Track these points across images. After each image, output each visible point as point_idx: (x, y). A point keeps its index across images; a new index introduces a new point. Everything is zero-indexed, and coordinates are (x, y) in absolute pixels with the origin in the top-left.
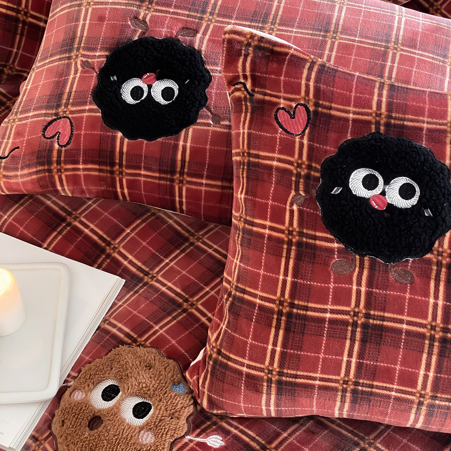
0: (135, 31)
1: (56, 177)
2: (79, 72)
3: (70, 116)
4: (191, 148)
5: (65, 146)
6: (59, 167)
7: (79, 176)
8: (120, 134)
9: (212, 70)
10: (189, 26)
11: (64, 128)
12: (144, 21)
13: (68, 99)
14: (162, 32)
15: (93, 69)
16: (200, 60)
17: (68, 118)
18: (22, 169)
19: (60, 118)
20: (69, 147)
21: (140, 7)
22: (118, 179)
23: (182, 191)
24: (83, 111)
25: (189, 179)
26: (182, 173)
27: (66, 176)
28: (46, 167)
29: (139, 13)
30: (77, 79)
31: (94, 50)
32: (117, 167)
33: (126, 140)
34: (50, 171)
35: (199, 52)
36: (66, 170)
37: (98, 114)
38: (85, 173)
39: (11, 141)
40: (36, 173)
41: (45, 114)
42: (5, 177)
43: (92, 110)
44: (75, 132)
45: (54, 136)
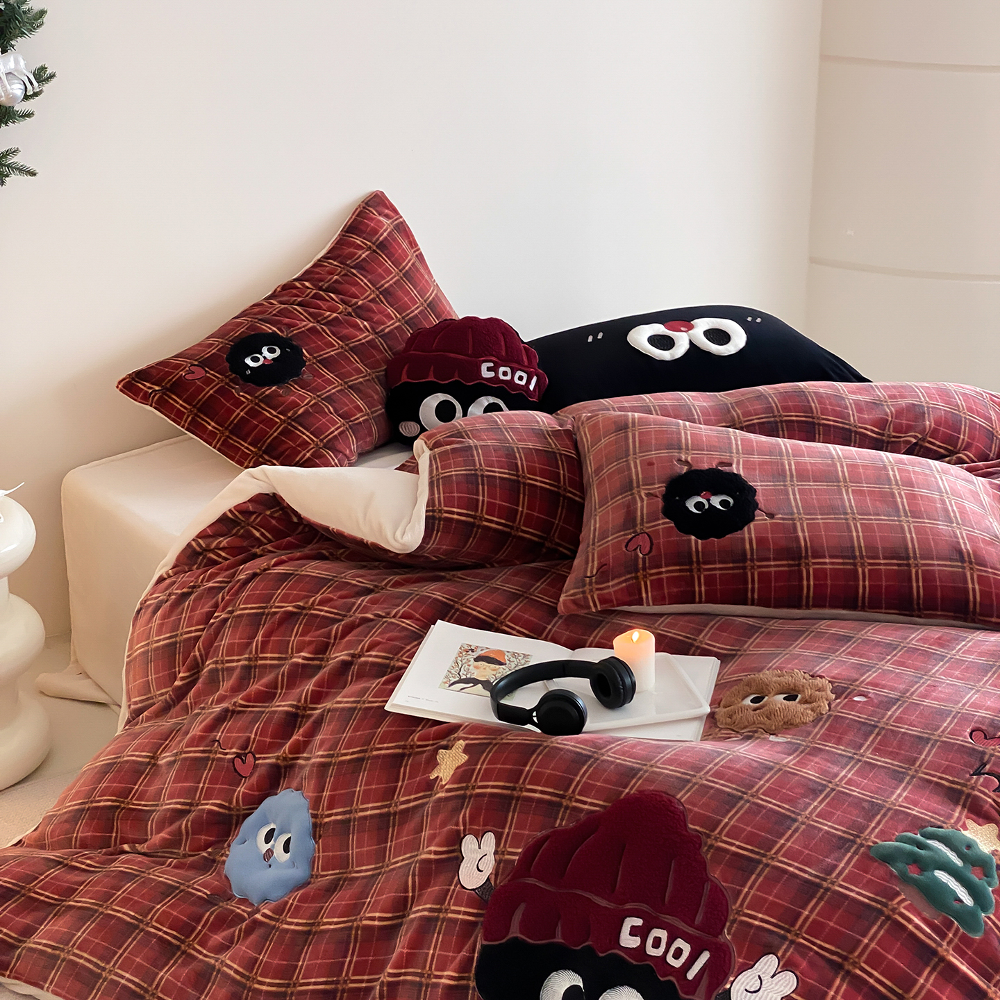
0: (683, 468)
1: (642, 583)
2: (645, 501)
3: (647, 531)
4: (756, 537)
5: (646, 555)
6: (644, 573)
7: (661, 579)
8: (693, 538)
9: (754, 485)
10: (723, 460)
11: (644, 541)
12: (687, 461)
13: (642, 519)
14: (706, 466)
15: (657, 496)
16: (741, 480)
17: (646, 533)
18: (612, 580)
19: (639, 535)
20: (651, 555)
21: (679, 453)
22: (696, 576)
23: (754, 576)
24: (659, 525)
25: (759, 564)
26: (752, 560)
27: (651, 581)
28: (633, 575)
29: (680, 457)
30: (645, 506)
31: (654, 484)
32: (695, 565)
33: (700, 541)
34: (637, 578)
35: (740, 475)
36: (652, 575)
37: (671, 525)
38: (668, 575)
39: (596, 563)
40: (625, 581)
41: (624, 535)
42: (597, 589)
43: (664, 523)
44: (655, 542)
45: (636, 549)
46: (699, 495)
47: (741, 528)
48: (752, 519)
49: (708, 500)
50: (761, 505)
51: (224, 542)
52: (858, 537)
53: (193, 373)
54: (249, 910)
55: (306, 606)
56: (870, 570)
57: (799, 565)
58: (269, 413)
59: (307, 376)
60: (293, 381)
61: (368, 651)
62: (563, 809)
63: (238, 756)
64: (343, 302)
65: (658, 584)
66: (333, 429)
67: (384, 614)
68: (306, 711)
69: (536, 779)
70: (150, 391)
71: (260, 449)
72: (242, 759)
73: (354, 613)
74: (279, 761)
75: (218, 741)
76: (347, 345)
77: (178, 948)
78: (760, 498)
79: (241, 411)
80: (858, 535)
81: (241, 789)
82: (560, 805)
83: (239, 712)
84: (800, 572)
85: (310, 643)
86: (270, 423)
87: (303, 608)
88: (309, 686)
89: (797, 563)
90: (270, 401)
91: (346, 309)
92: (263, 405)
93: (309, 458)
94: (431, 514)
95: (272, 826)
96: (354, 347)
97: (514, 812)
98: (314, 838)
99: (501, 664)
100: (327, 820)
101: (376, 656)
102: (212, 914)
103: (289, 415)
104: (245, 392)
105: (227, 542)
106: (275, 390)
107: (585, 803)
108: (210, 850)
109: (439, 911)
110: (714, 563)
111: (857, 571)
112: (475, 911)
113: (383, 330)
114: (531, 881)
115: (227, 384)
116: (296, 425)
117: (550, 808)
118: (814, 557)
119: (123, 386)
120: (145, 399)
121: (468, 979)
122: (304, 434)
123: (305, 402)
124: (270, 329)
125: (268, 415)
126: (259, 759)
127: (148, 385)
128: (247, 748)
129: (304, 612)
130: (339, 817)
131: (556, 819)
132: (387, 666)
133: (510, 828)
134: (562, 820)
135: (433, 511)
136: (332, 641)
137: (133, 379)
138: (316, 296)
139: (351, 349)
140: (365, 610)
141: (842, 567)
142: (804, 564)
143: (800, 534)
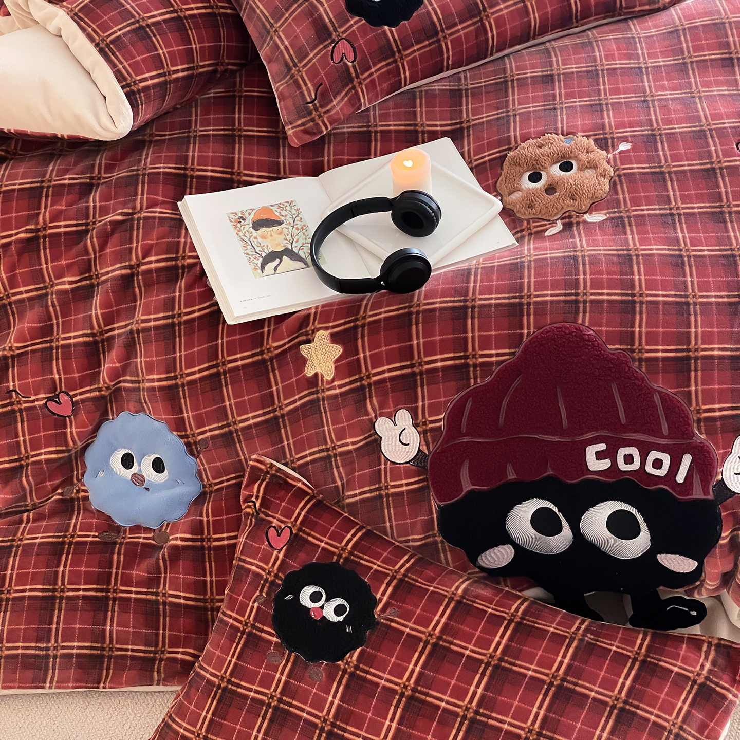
1: (359, 90)
3: (344, 36)
4: (439, 6)
5: (354, 61)
6: (359, 80)
7: (373, 80)
8: (386, 28)
11: (344, 48)
13: (333, 25)
17: (344, 38)
18: (335, 98)
19: (337, 43)
20: (358, 59)
22: (400, 65)
23: (448, 46)
24: (351, 26)
25: (449, 32)
26: (442, 31)
27: (365, 85)
28: (351, 86)
30: (328, 9)
32: (397, 54)
33: (393, 29)
34: (354, 88)
36: (365, 79)
37: (363, 22)
38: (377, 73)
39: (310, 85)
40: (346, 95)
41: (325, 47)
42: (325, 112)
43: (355, 23)
44: (356, 45)
45: (342, 59)
54: (151, 535)
55: (39, 227)
56: (536, 2)
57: (481, 20)
61: (144, 257)
62: (471, 369)
63: (49, 399)
65: (371, 86)
68: (103, 335)
69: (430, 349)
72: (56, 401)
74: (103, 392)
75: (13, 390)
77: (107, 598)
81: (72, 430)
82: (467, 366)
83: (20, 355)
85: (69, 266)
87: (38, 230)
88: (96, 310)
89: (479, 18)
94: (128, 89)
95: (124, 452)
97: (422, 386)
98: (193, 455)
99: (280, 223)
100: (200, 437)
101: (157, 261)
102: (119, 554)
107: (491, 356)
108: (59, 491)
109: (380, 489)
110: (412, 46)
111: (526, 8)
112: (416, 479)
114: (466, 439)
117: (459, 372)
118: (490, 7)
121: (434, 535)
126: (75, 395)
128: (56, 390)
129: (40, 234)
130: (217, 432)
131: (468, 379)
132: (176, 267)
133: (423, 400)
134: (476, 379)
135: (129, 85)
136: (93, 256)
140: (104, 211)
142: (484, 18)
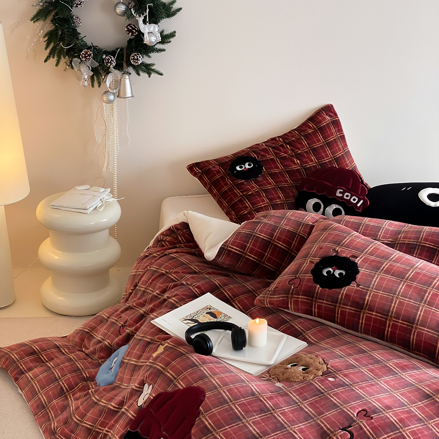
0: (333, 254)
1: (290, 300)
2: (308, 264)
4: (346, 293)
6: (291, 296)
7: (298, 301)
8: (318, 286)
9: (360, 270)
10: (355, 255)
11: (297, 282)
12: (337, 251)
13: (301, 272)
14: (344, 255)
15: (314, 263)
16: (356, 266)
17: (300, 278)
18: (277, 295)
19: (297, 278)
20: (297, 289)
21: (337, 246)
22: (314, 304)
23: (339, 311)
24: (307, 276)
25: (342, 306)
26: (340, 304)
27: (294, 300)
28: (286, 295)
29: (336, 248)
30: (306, 266)
31: (316, 257)
32: (315, 299)
33: (320, 288)
34: (288, 297)
35: (357, 264)
36: (294, 298)
37: (311, 278)
38: (301, 300)
39: (275, 285)
40: (282, 297)
41: (291, 277)
42: (269, 297)
43: (309, 276)
44: (301, 283)
45: (293, 284)
46: (331, 268)
47: (342, 287)
48: (349, 285)
49: (334, 271)
50: (357, 280)
51: (168, 238)
52: (394, 307)
53: (215, 167)
56: (392, 323)
57: (360, 312)
58: (237, 191)
59: (260, 179)
60: (253, 180)
61: (173, 297)
63: (122, 325)
64: (292, 150)
65: (296, 303)
66: (262, 204)
67: (190, 284)
68: (146, 314)
69: (173, 368)
70: (198, 172)
71: (229, 205)
72: (123, 327)
73: (182, 280)
74: (130, 332)
75: (121, 318)
76: (285, 169)
77: (65, 393)
78: (359, 276)
79: (226, 188)
80: (394, 306)
81: (117, 339)
82: (173, 382)
83: (132, 308)
84: (360, 315)
85: (162, 288)
86: (236, 195)
87: (168, 273)
88: (152, 305)
89: (360, 310)
90: (239, 186)
91: (291, 153)
92: (235, 187)
93: (246, 214)
94: (224, 247)
96: (288, 170)
97: (160, 379)
98: (120, 367)
99: (216, 318)
100: (124, 360)
101: (173, 300)
103: (244, 193)
104: (230, 180)
105: (169, 239)
106: (243, 182)
107: (180, 384)
108: (102, 360)
109: (127, 411)
110: (323, 300)
111: (386, 323)
112: (134, 415)
113: (306, 166)
115: (225, 175)
116: (245, 198)
117: (170, 382)
118: (368, 310)
119: (188, 168)
120: (195, 174)
122: (247, 203)
123: (253, 190)
124: (254, 155)
125: (236, 191)
126: (127, 329)
127: (197, 169)
128: (126, 323)
130: (127, 361)
132: (175, 305)
133: (157, 385)
134: (170, 388)
136: (168, 289)
137: (194, 166)
138: (282, 146)
139: (287, 171)
140: (186, 280)
141: (380, 318)
142: (363, 312)
143: (367, 298)
